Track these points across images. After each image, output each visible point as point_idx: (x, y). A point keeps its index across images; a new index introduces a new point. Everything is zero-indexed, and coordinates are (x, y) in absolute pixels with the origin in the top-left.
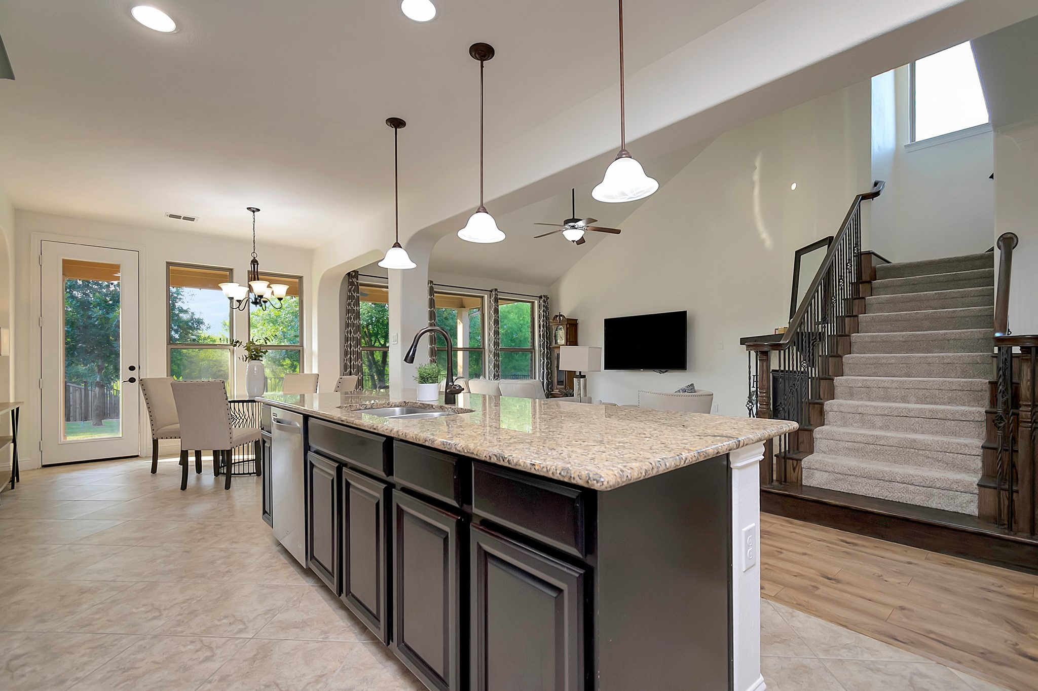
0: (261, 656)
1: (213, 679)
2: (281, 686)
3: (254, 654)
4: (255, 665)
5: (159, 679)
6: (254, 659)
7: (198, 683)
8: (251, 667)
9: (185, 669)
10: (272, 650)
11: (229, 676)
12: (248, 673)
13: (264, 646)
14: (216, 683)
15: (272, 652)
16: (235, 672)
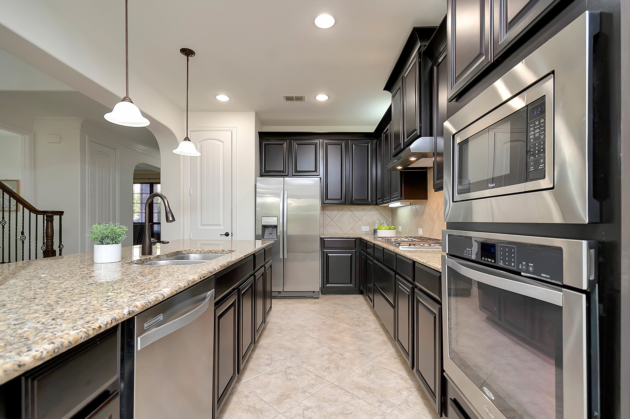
0: (283, 397)
1: (309, 394)
2: (286, 377)
3: (286, 400)
4: (289, 393)
5: (332, 406)
6: (288, 397)
7: (315, 395)
8: (291, 393)
9: (319, 407)
10: (277, 398)
11: (302, 392)
12: (294, 390)
13: (278, 403)
14: (308, 392)
15: (277, 397)
16: (299, 393)
